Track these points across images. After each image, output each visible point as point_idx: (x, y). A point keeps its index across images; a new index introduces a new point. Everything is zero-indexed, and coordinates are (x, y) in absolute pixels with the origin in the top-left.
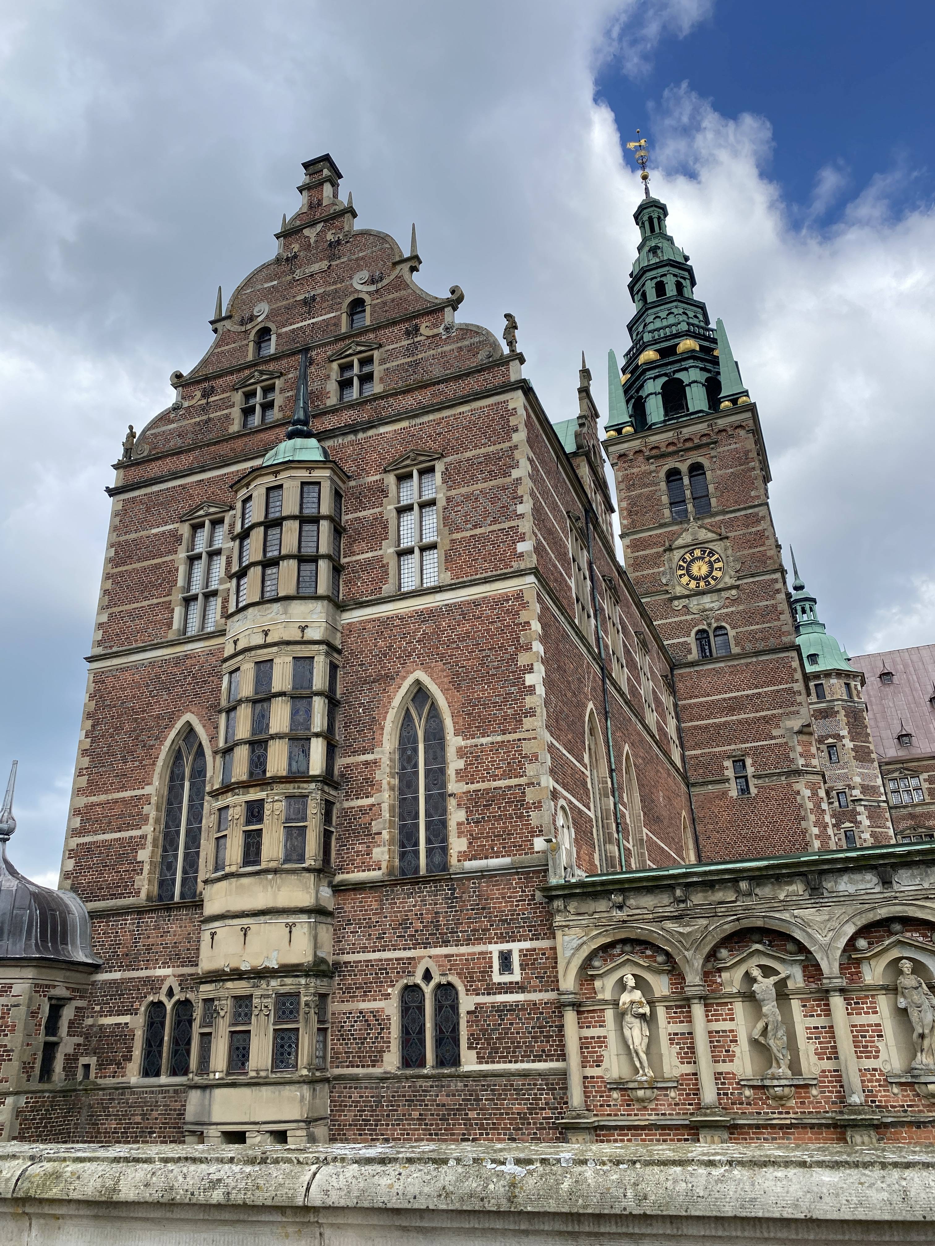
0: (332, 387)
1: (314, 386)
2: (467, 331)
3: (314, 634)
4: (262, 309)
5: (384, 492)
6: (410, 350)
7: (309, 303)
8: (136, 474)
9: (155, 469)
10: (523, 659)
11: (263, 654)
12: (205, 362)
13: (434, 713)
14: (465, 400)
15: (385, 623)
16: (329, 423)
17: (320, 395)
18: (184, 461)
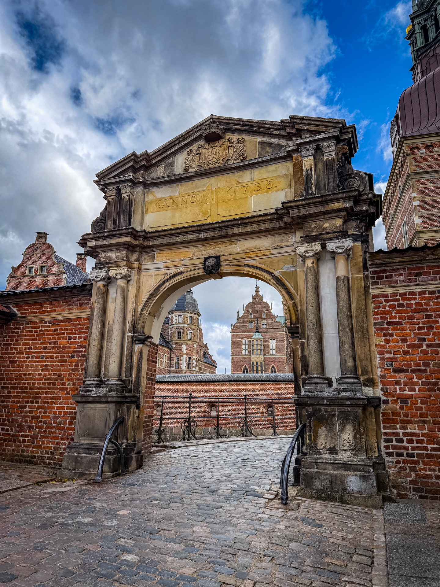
0: (261, 325)
1: (259, 324)
2: (279, 322)
3: (262, 359)
4: (251, 310)
5: (268, 341)
6: (272, 323)
7: (257, 311)
8: (234, 330)
9: (237, 331)
10: (285, 365)
11: (257, 361)
12: (243, 316)
13: (275, 369)
14: (279, 332)
15: (269, 358)
16: (261, 330)
17: (260, 326)
18: (241, 331)
